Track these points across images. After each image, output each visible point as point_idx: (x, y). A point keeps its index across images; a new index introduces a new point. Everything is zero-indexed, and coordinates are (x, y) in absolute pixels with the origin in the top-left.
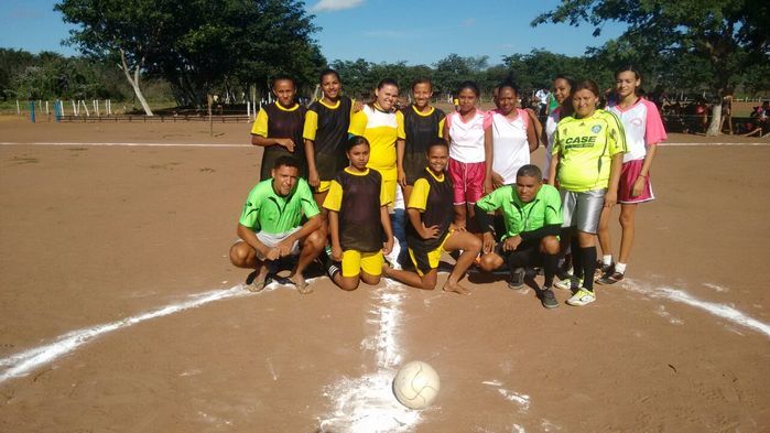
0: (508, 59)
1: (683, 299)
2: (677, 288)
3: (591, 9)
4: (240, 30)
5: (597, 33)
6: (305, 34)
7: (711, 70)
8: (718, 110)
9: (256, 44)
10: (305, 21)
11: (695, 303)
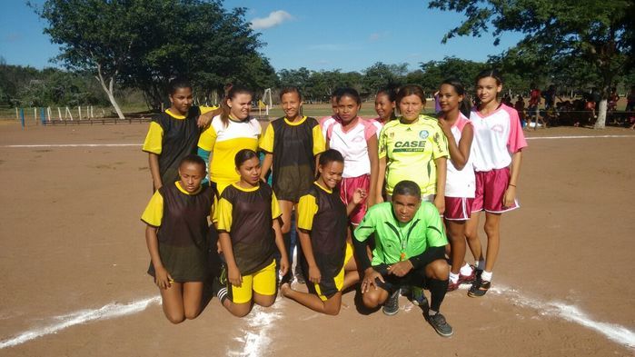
0: (424, 66)
1: (576, 318)
2: (569, 302)
3: (490, 22)
4: (197, 46)
5: (497, 43)
6: (252, 48)
7: (597, 72)
8: (604, 105)
9: (212, 58)
10: (253, 38)
11: (588, 323)
